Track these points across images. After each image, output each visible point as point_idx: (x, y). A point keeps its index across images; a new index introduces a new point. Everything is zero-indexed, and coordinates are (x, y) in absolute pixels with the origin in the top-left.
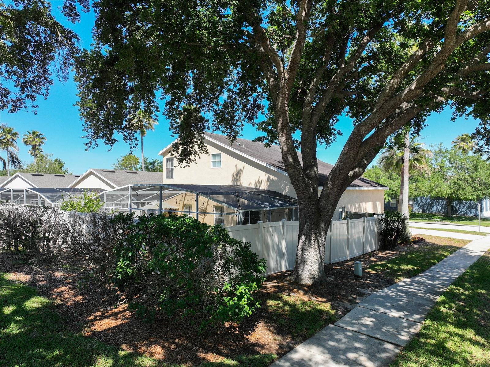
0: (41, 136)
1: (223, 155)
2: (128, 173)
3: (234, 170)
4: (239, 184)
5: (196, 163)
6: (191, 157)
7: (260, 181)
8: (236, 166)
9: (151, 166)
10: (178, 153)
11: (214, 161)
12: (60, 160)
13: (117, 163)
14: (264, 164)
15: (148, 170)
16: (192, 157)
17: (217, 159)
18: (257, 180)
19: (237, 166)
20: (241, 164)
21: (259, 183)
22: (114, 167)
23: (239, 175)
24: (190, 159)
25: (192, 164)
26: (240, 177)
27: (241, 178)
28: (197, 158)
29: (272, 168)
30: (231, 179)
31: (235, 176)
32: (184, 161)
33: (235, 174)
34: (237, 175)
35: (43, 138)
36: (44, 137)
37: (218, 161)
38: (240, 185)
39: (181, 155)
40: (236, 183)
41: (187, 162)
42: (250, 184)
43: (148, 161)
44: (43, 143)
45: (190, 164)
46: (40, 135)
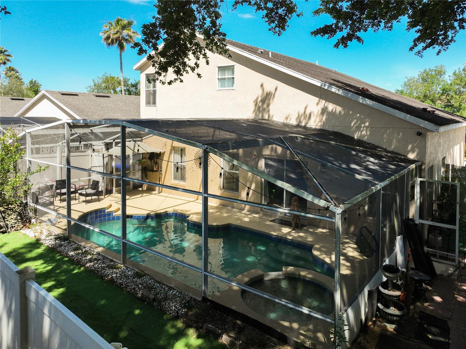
0: (6, 53)
1: (239, 68)
2: (97, 96)
3: (258, 93)
4: (266, 117)
5: (199, 75)
6: (186, 60)
7: (308, 112)
8: (262, 85)
9: (133, 89)
10: (156, 49)
11: (222, 79)
12: (35, 82)
13: (92, 84)
14: (317, 83)
15: (130, 94)
16: (191, 59)
17: (227, 75)
18: (302, 111)
19: (265, 86)
20: (271, 84)
21: (305, 118)
22: (89, 89)
23: (267, 102)
24: (184, 64)
25: (188, 77)
26: (268, 105)
27: (271, 107)
28: (202, 61)
29: (334, 89)
30: (252, 107)
31: (261, 104)
32: (171, 70)
33: (259, 99)
34: (263, 101)
35: (8, 55)
36: (10, 54)
37: (229, 79)
38: (268, 120)
39: (163, 54)
40: (260, 115)
41: (178, 72)
42: (287, 118)
43: (130, 83)
44: (8, 60)
45: (185, 77)
46: (5, 51)
